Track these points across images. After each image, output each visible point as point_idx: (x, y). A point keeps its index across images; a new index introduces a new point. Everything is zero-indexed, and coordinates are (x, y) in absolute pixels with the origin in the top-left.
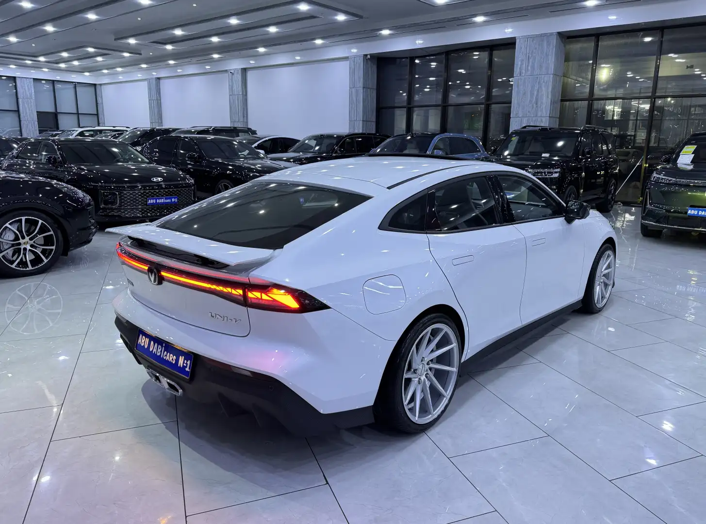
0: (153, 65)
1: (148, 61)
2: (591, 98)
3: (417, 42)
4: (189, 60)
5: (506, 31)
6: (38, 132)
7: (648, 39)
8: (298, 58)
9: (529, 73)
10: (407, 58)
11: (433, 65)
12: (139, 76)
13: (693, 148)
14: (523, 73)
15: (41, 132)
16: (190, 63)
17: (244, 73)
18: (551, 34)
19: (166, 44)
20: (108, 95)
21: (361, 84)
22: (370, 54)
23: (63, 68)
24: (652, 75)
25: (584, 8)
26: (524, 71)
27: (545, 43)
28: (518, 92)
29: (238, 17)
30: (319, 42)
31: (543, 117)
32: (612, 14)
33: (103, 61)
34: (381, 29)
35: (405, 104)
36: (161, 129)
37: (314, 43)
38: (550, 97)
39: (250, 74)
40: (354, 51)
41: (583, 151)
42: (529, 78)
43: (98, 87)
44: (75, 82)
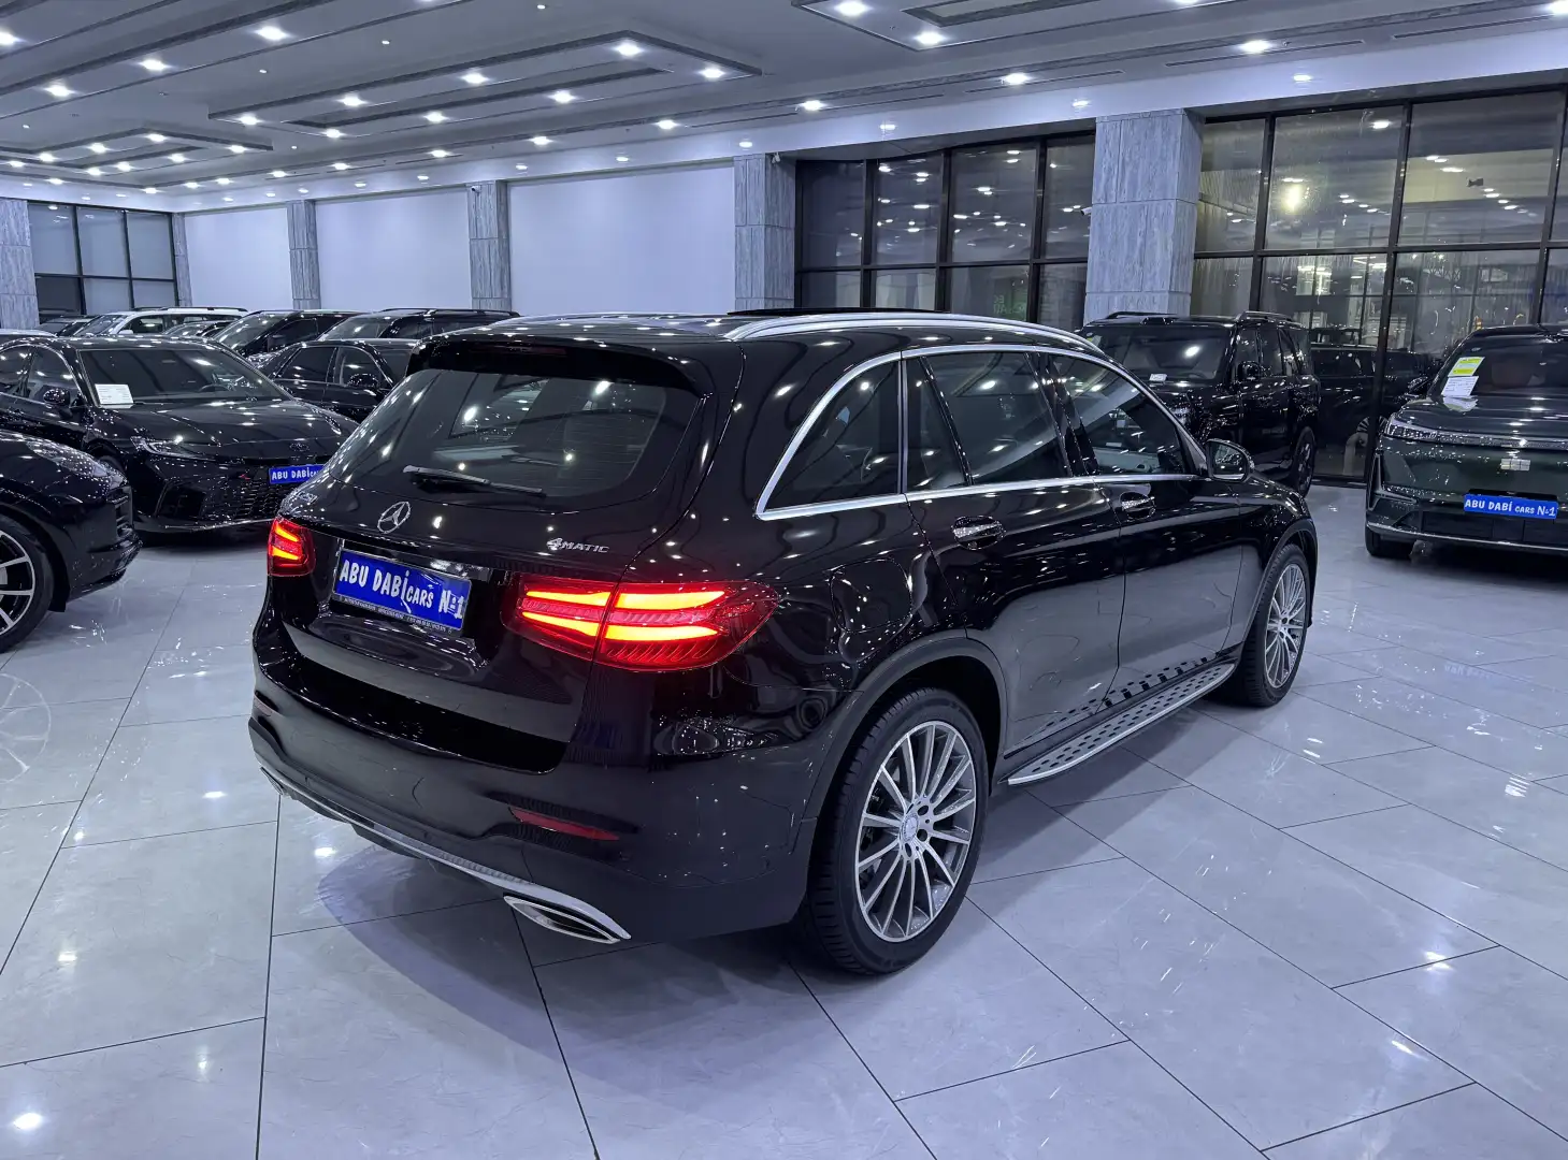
0: (299, 172)
1: (291, 163)
2: (1260, 253)
3: (883, 127)
4: (378, 161)
5: (1075, 104)
6: (37, 319)
7: (1381, 125)
8: (622, 159)
9: (1124, 197)
10: (861, 161)
11: (922, 176)
12: (270, 195)
13: (1476, 362)
14: (1111, 196)
15: (44, 319)
16: (382, 169)
17: (503, 193)
18: (1173, 111)
19: (325, 126)
20: (201, 237)
21: (761, 219)
22: (780, 153)
23: (97, 177)
24: (1390, 200)
25: (1242, 56)
26: (1113, 192)
27: (1158, 131)
28: (1102, 238)
29: (488, 68)
30: (667, 125)
31: (1157, 292)
32: (1302, 71)
33: (186, 162)
34: (803, 99)
35: (858, 262)
36: (315, 316)
37: (657, 128)
38: (1170, 247)
39: (516, 195)
40: (746, 144)
41: (1240, 366)
42: (1126, 208)
43: (176, 220)
44: (124, 209)
